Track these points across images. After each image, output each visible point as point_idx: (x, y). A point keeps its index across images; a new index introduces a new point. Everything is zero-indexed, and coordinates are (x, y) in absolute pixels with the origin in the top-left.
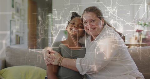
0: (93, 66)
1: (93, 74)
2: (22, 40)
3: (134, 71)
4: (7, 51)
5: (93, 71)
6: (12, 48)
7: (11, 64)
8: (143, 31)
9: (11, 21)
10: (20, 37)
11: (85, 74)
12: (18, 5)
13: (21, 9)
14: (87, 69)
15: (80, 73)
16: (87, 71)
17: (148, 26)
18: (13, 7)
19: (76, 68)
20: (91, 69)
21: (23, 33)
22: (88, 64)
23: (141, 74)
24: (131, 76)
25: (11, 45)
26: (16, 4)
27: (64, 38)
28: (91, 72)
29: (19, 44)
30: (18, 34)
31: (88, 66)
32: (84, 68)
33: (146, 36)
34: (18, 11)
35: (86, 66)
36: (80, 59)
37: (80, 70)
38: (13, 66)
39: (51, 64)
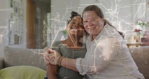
0: (93, 67)
1: (93, 74)
2: (21, 39)
3: (135, 72)
4: (5, 51)
5: (93, 72)
6: (11, 48)
7: (10, 64)
8: (141, 30)
9: (9, 20)
10: (18, 37)
11: (85, 75)
12: (16, 5)
13: (20, 9)
14: (86, 70)
15: (80, 73)
16: (87, 72)
17: (146, 25)
18: (12, 6)
19: (76, 68)
20: (91, 69)
21: (22, 33)
22: (88, 65)
23: (142, 74)
24: (132, 77)
25: (9, 45)
26: (15, 4)
27: (63, 38)
28: (91, 72)
29: (18, 44)
30: (16, 33)
31: (88, 67)
32: (84, 69)
33: (144, 35)
34: (16, 10)
35: (86, 67)
36: (80, 59)
37: (80, 70)
38: (11, 66)
39: (50, 64)
